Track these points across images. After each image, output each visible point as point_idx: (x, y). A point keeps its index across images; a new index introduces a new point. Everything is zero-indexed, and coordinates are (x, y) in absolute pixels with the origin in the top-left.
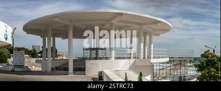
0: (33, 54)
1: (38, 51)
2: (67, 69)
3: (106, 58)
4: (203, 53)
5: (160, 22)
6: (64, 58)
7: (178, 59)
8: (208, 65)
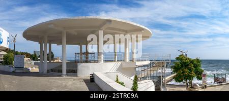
0: (33, 57)
1: (37, 55)
2: (61, 71)
3: (95, 62)
4: (178, 56)
5: (143, 29)
6: (60, 61)
7: (156, 62)
8: (182, 66)
